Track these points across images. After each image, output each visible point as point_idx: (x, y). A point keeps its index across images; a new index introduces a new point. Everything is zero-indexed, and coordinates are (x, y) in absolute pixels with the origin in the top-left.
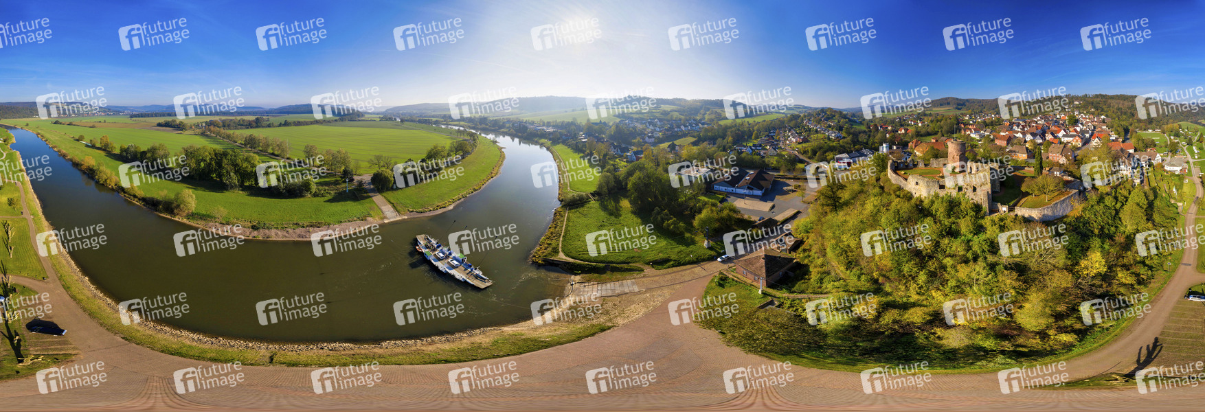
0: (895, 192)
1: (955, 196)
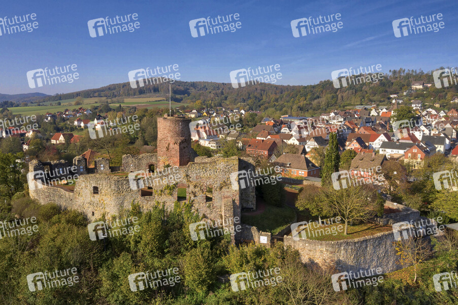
1: (172, 209)
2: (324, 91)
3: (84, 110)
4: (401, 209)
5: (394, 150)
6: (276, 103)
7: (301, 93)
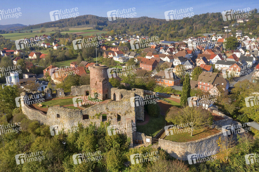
0: (33, 130)
1: (100, 126)
2: (186, 24)
3: (46, 36)
4: (222, 116)
5: (224, 65)
6: (157, 31)
7: (172, 25)
